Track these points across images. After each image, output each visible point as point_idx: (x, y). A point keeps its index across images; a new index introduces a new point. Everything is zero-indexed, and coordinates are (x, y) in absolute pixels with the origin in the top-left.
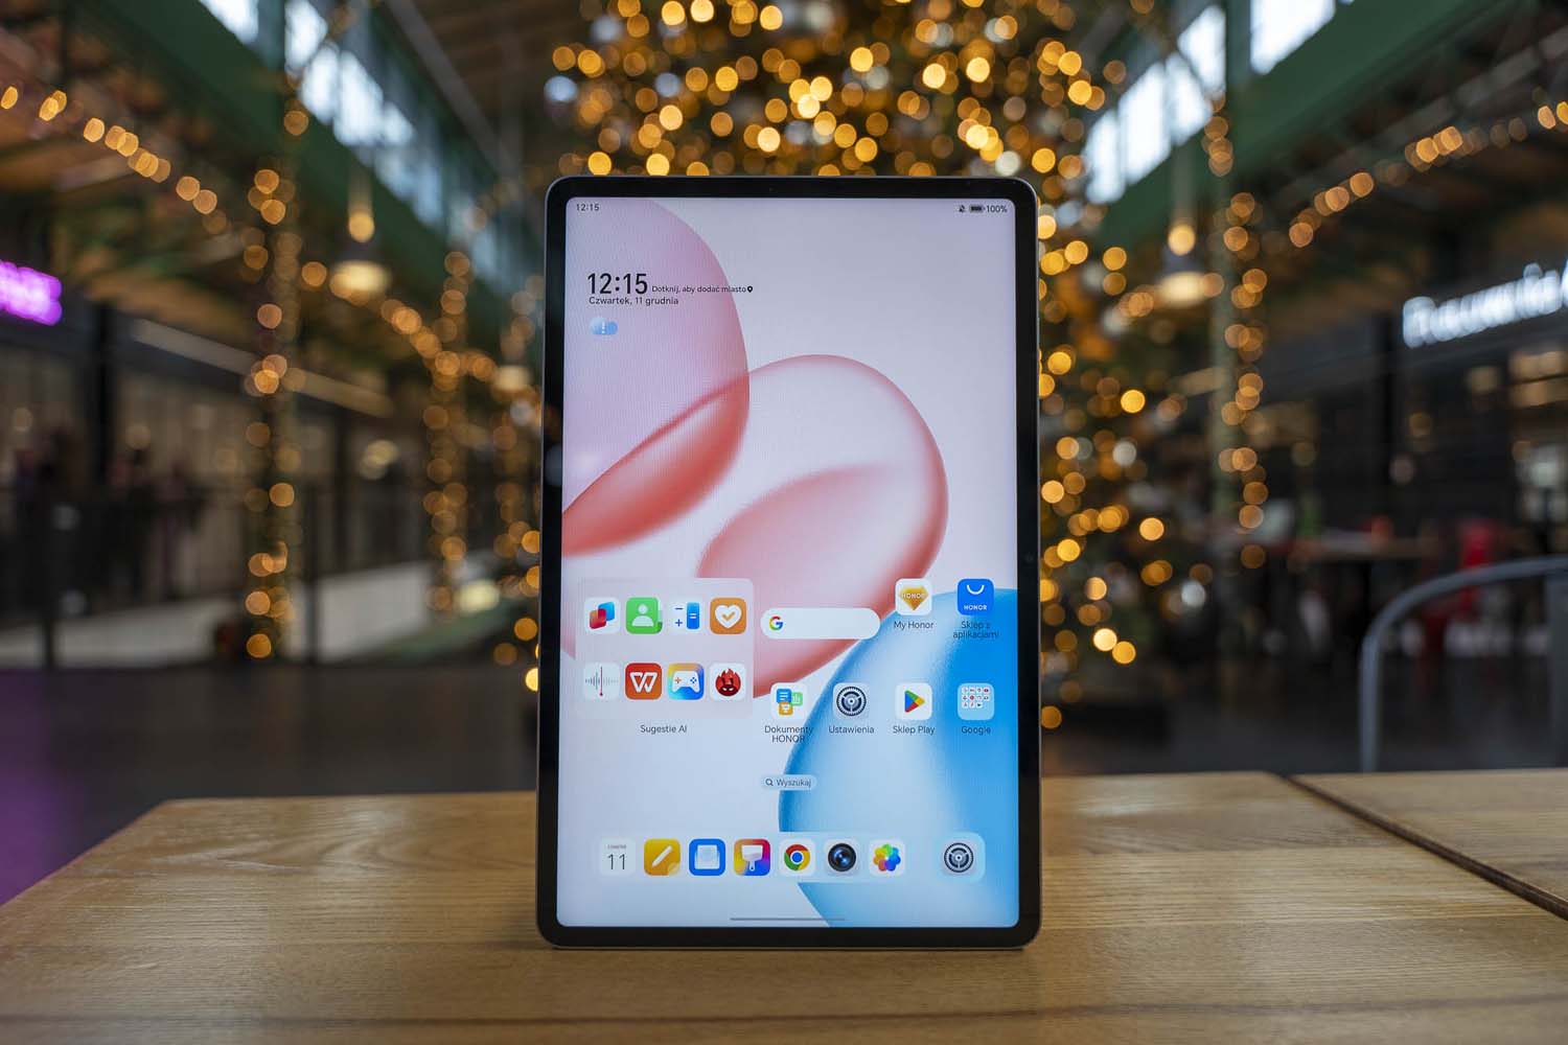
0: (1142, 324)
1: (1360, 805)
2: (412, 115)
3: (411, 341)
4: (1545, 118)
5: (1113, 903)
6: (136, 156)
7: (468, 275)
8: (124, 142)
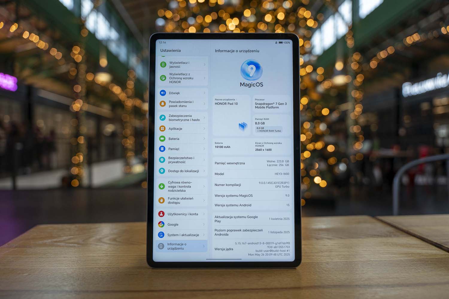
0: (328, 90)
1: (397, 225)
2: (118, 31)
3: (118, 96)
4: (443, 31)
5: (323, 254)
6: (38, 42)
7: (135, 77)
8: (35, 38)
